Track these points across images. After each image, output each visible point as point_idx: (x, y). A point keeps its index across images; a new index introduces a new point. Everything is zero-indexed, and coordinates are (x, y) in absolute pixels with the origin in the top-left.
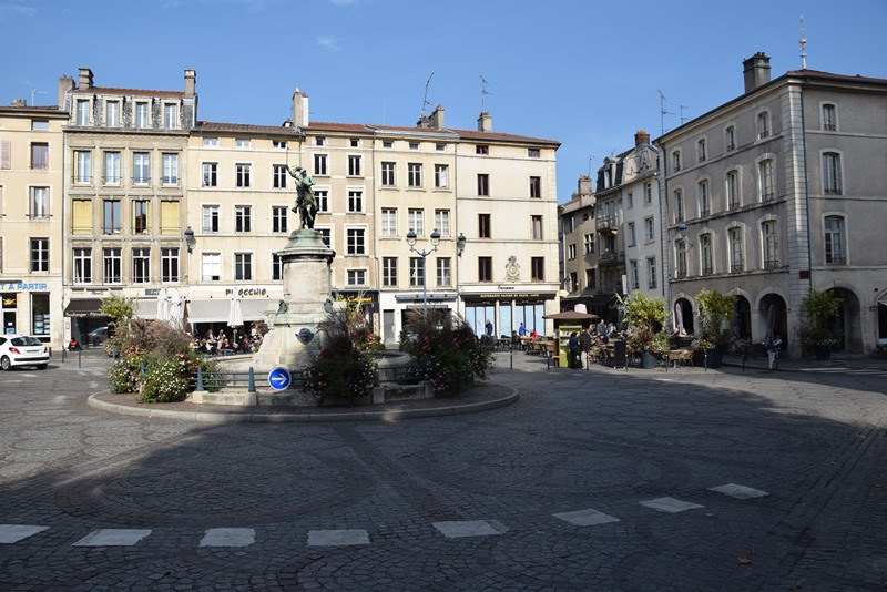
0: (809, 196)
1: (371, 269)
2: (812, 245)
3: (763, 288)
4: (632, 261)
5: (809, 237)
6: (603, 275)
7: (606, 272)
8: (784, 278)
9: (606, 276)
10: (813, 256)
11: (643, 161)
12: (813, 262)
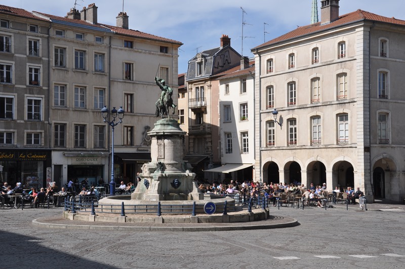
0: (371, 99)
1: (45, 132)
2: (371, 130)
3: (336, 157)
4: (225, 133)
5: (370, 125)
6: (191, 141)
7: (194, 139)
8: (352, 151)
9: (194, 142)
10: (371, 138)
11: (226, 58)
12: (371, 142)
